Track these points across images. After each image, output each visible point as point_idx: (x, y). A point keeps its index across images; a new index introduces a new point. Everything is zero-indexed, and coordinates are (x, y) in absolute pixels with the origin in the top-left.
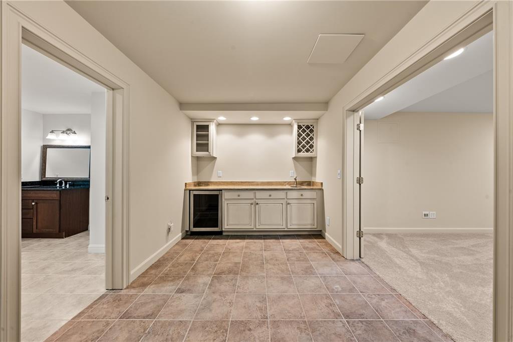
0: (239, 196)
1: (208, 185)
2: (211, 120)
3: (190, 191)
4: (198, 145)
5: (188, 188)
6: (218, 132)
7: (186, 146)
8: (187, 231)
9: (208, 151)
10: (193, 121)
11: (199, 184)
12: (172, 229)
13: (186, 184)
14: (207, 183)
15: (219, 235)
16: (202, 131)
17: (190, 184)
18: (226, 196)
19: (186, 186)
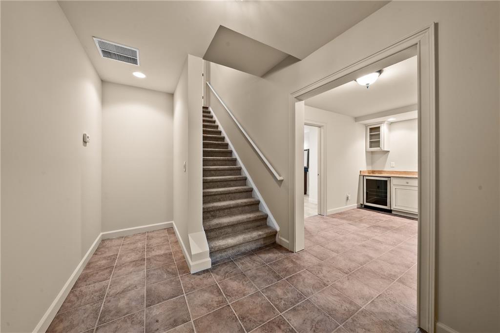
0: (407, 183)
1: (381, 173)
2: (382, 123)
3: (363, 176)
4: (371, 142)
5: (362, 174)
6: (390, 130)
7: (361, 144)
8: (361, 204)
9: (379, 147)
10: (366, 126)
11: (373, 172)
12: (349, 198)
13: (360, 171)
14: (380, 172)
15: (389, 212)
16: (374, 132)
17: (364, 172)
18: (394, 182)
19: (360, 173)
